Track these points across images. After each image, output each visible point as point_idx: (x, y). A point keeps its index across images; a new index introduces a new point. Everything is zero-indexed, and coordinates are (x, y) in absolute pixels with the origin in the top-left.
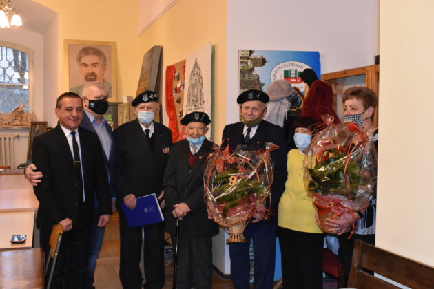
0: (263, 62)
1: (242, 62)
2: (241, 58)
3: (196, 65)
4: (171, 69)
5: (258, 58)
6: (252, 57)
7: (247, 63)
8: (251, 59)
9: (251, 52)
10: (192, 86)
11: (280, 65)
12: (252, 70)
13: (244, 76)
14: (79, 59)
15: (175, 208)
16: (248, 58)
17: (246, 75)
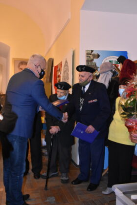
0: (98, 56)
1: (87, 56)
2: (87, 54)
3: (66, 62)
4: (56, 67)
5: (96, 54)
6: (93, 54)
7: (90, 57)
8: (92, 55)
9: (92, 51)
10: (64, 72)
11: (107, 58)
12: (93, 60)
13: (88, 63)
14: (19, 66)
15: (51, 128)
16: (90, 54)
17: (89, 63)
